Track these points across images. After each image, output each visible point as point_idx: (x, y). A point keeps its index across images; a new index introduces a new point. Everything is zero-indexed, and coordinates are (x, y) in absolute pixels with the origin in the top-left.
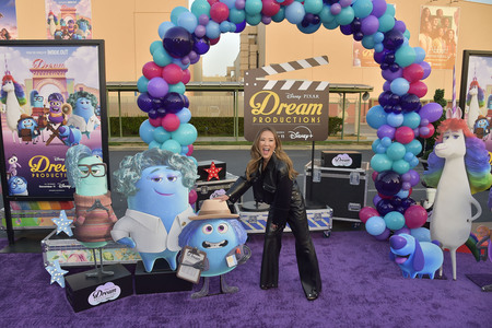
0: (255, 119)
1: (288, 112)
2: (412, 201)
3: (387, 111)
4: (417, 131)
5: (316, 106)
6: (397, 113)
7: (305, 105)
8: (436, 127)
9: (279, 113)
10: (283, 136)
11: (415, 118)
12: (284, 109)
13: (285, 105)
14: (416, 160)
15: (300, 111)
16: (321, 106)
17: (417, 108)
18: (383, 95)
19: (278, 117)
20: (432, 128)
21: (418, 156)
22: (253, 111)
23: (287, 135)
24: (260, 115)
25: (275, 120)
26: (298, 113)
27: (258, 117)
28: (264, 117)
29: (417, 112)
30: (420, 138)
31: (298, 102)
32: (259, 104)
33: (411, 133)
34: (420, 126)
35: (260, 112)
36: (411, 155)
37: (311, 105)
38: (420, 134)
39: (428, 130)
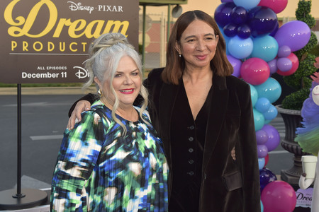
0: (14, 45)
1: (72, 33)
2: (271, 174)
3: (230, 34)
4: (273, 65)
5: (118, 24)
6: (244, 36)
7: (101, 23)
8: (300, 58)
9: (57, 34)
10: (64, 74)
11: (270, 44)
12: (66, 28)
13: (68, 22)
14: (274, 110)
15: (93, 32)
16: (126, 24)
17: (272, 28)
18: (222, 8)
19: (56, 41)
20: (295, 59)
21: (275, 104)
22: (11, 32)
23: (72, 73)
24: (24, 38)
25: (51, 47)
26: (89, 36)
27: (20, 40)
28: (31, 41)
29: (273, 35)
30: (277, 75)
31: (89, 18)
32: (21, 19)
33: (264, 69)
34: (278, 57)
35: (24, 32)
36: (266, 102)
37: (110, 23)
38: (278, 69)
39: (289, 63)
